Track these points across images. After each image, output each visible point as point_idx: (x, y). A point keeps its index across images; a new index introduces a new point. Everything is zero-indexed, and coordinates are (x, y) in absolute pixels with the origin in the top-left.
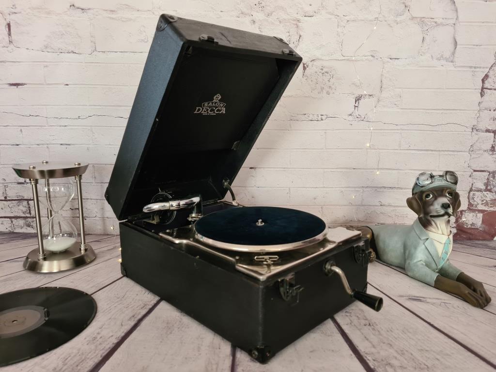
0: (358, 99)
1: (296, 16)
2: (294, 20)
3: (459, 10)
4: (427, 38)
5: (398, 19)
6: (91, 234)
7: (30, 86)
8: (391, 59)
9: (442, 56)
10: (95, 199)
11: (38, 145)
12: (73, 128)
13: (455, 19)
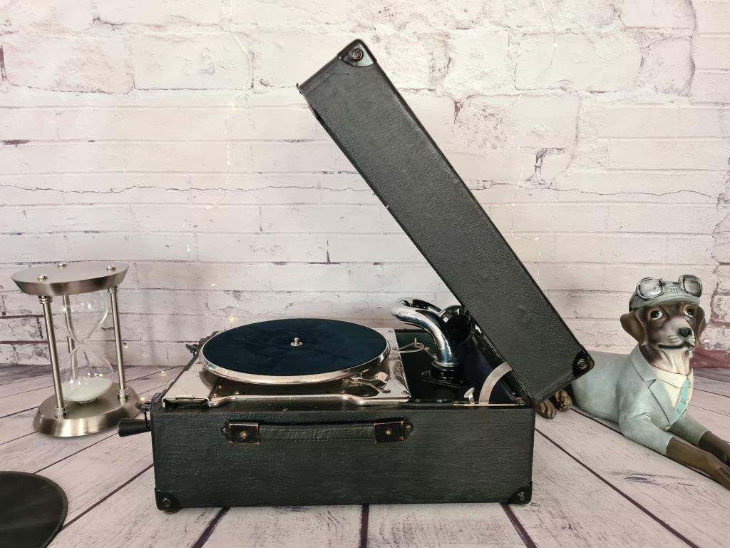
0: (540, 156)
1: (443, 28)
2: (440, 35)
3: (697, 16)
4: (649, 61)
5: (603, 31)
6: (134, 366)
7: (36, 144)
8: (591, 92)
9: (672, 87)
10: (137, 314)
11: (51, 233)
12: (103, 206)
13: (691, 30)
